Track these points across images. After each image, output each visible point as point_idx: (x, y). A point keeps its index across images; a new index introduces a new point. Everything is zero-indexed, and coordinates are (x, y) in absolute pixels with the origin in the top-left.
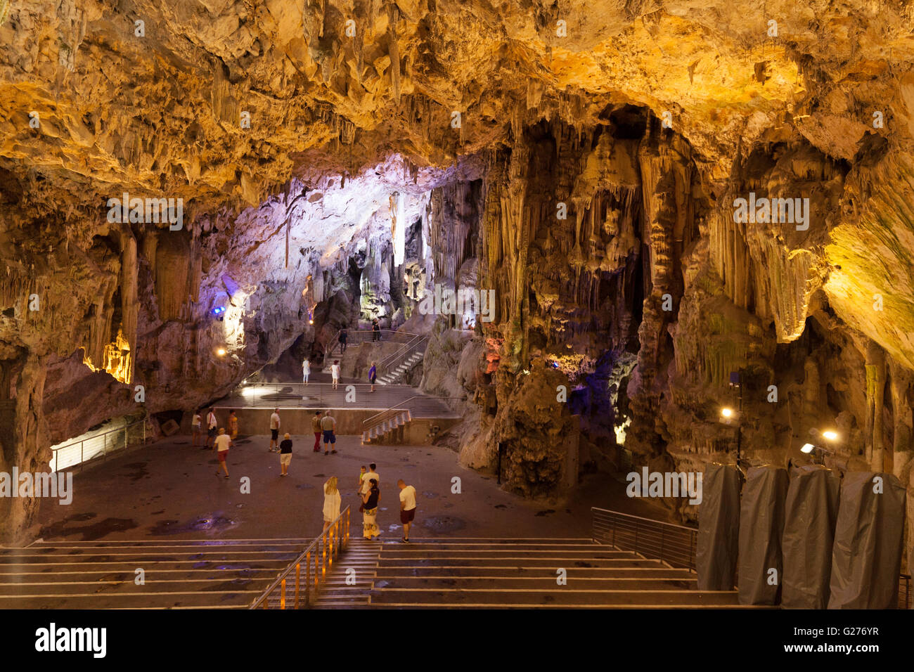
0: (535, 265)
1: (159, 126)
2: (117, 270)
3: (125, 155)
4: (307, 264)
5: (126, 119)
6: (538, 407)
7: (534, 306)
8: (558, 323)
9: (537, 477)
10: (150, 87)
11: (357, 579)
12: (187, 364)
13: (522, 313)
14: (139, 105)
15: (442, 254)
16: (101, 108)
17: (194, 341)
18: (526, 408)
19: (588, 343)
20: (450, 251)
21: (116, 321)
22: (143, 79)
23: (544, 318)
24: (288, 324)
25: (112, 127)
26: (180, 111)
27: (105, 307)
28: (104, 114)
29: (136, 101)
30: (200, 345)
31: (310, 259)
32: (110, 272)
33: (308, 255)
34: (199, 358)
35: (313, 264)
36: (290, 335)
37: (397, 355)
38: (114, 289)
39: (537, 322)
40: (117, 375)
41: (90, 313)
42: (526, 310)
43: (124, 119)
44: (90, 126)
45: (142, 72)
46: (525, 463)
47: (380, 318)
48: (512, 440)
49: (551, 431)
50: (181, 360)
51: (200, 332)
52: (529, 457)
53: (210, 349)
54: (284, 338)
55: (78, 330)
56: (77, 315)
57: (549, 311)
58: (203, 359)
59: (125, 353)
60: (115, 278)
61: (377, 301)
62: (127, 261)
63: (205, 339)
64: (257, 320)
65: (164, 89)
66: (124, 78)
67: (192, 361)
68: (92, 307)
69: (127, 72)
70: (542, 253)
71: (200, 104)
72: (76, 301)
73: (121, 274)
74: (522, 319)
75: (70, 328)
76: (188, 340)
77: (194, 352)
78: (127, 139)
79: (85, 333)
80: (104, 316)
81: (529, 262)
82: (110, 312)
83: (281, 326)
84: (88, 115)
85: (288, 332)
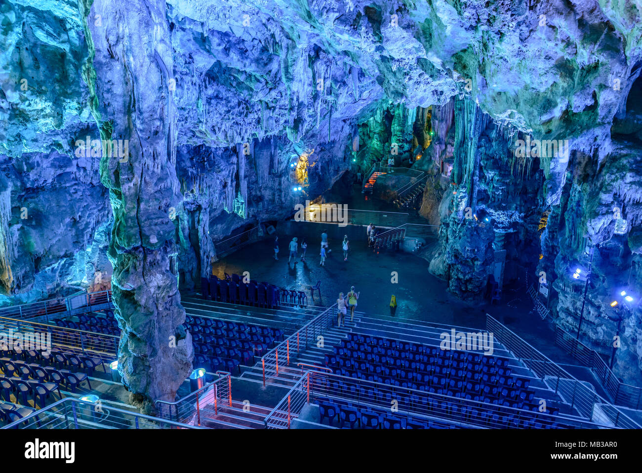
0: (483, 148)
1: (242, 123)
2: (236, 162)
3: (229, 139)
4: (348, 127)
5: (228, 124)
6: (467, 248)
7: (482, 177)
8: (497, 189)
9: (466, 288)
10: (236, 110)
11: (325, 343)
12: (277, 197)
13: (472, 180)
14: (233, 118)
15: (437, 122)
16: (218, 123)
17: (280, 184)
18: (459, 248)
19: (518, 203)
20: (442, 120)
21: (237, 188)
22: (234, 108)
23: (488, 184)
24: (336, 167)
25: (223, 129)
26: (251, 116)
27: (232, 181)
28: (219, 125)
29: (231, 118)
30: (283, 186)
31: (350, 123)
32: (232, 163)
33: (348, 122)
34: (283, 194)
35: (352, 126)
36: (337, 174)
37: (409, 186)
38: (235, 171)
39: (483, 186)
40: (239, 214)
41: (225, 186)
42: (476, 178)
43: (227, 125)
44: (214, 131)
45: (232, 104)
46: (458, 279)
47: (405, 152)
48: (453, 265)
49: (476, 263)
50: (274, 195)
51: (283, 179)
52: (461, 276)
53: (289, 187)
54: (334, 175)
55: (220, 194)
56: (219, 187)
57: (492, 180)
58: (285, 194)
59: (242, 203)
60: (235, 166)
61: (403, 140)
62: (240, 156)
63: (286, 182)
64: (316, 168)
65: (243, 108)
66: (225, 109)
67: (280, 195)
68: (226, 183)
69: (227, 106)
70: (489, 141)
71: (259, 110)
72: (218, 182)
73: (238, 164)
74: (473, 184)
75: (217, 195)
76: (277, 184)
77: (280, 190)
78: (229, 133)
79: (224, 195)
80: (231, 186)
81: (479, 147)
82: (234, 183)
83: (332, 168)
84: (213, 127)
85: (337, 171)
